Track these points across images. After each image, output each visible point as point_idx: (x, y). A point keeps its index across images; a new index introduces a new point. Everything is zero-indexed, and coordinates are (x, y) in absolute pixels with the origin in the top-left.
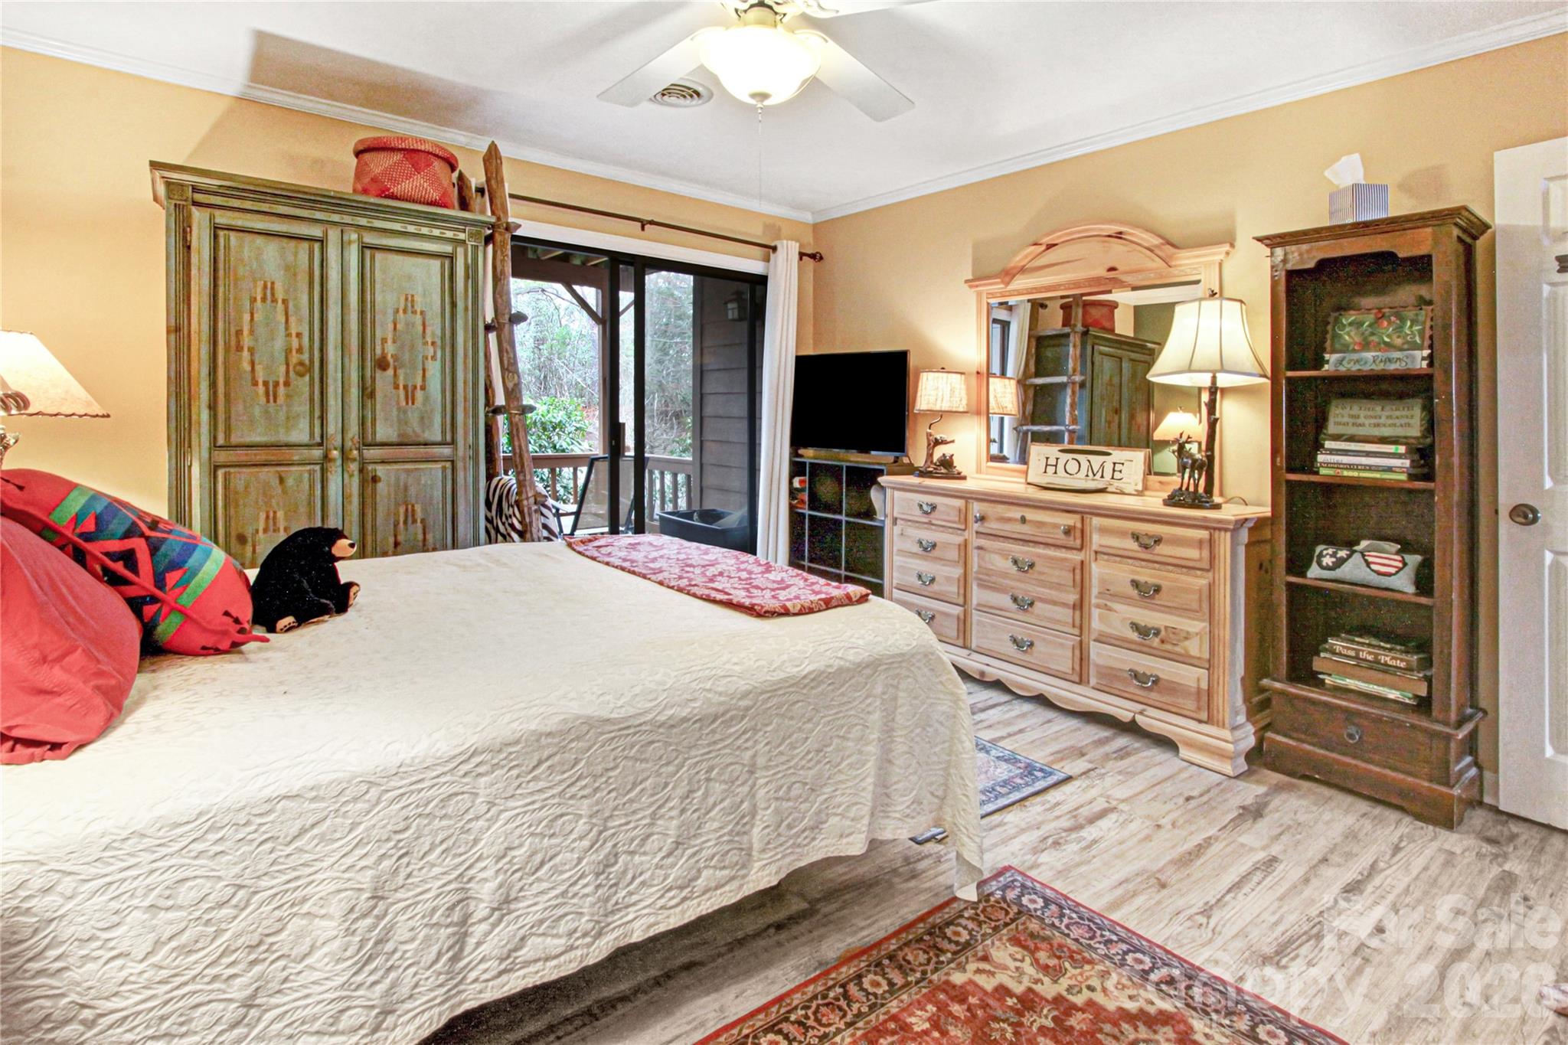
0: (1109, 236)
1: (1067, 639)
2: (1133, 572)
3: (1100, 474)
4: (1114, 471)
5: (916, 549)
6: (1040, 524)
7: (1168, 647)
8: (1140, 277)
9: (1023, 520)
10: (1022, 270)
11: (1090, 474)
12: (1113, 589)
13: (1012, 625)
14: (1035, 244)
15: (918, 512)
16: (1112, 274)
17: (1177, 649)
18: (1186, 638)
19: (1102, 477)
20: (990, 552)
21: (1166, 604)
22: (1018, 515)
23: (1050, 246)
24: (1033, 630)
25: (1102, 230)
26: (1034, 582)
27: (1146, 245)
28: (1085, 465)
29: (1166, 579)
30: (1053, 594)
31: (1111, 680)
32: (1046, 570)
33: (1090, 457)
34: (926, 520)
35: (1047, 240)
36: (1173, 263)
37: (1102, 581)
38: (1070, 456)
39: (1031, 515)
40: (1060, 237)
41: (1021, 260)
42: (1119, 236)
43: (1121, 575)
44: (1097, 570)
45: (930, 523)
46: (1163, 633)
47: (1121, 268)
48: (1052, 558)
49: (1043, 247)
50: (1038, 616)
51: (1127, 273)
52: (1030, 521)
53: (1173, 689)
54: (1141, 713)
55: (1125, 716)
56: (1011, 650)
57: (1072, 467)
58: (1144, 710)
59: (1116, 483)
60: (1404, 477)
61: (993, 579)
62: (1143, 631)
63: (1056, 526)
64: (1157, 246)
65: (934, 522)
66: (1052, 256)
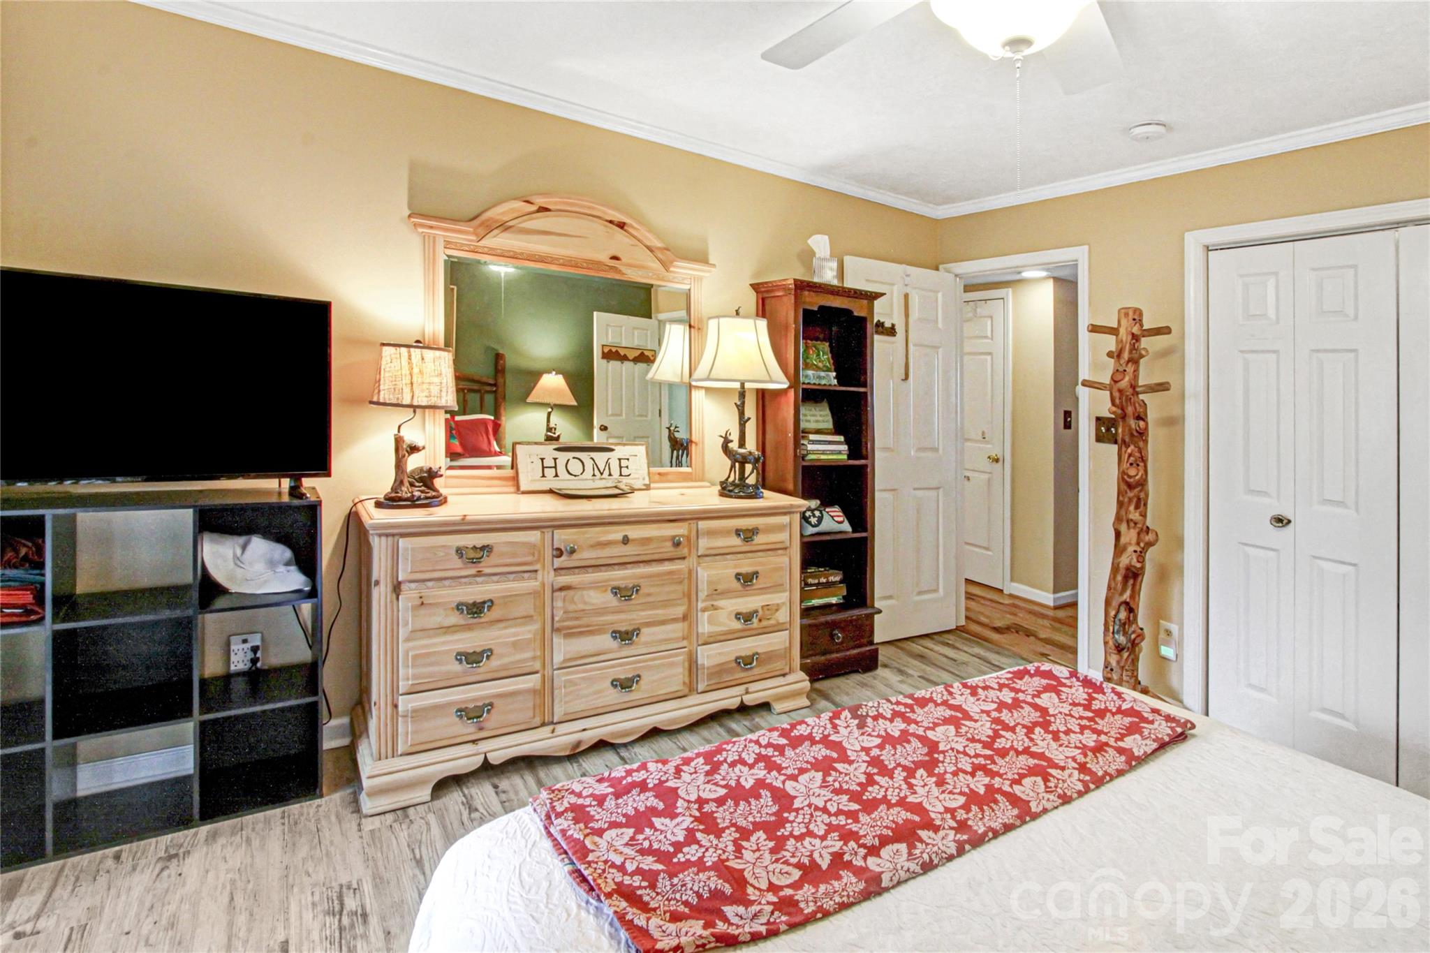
0: (611, 222)
1: (676, 655)
2: (736, 567)
3: (607, 472)
4: (621, 467)
5: (455, 619)
6: (646, 541)
7: (765, 623)
8: (640, 273)
9: (626, 540)
10: (504, 227)
11: (597, 472)
12: (721, 587)
13: (613, 667)
14: (527, 202)
15: (458, 563)
16: (613, 263)
17: (772, 622)
18: (777, 610)
19: (610, 475)
20: (584, 589)
21: (765, 586)
22: (619, 536)
23: (543, 209)
24: (639, 662)
25: (604, 212)
26: (639, 607)
27: (648, 244)
28: (589, 464)
29: (761, 564)
30: (660, 613)
31: (720, 678)
32: (652, 590)
33: (593, 455)
34: (473, 571)
35: (541, 201)
36: (672, 269)
37: (710, 583)
38: (570, 455)
39: (634, 532)
40: (556, 203)
41: (502, 214)
42: (621, 225)
43: (725, 571)
44: (705, 574)
45: (479, 574)
46: (760, 613)
47: (624, 260)
48: (659, 575)
49: (534, 208)
50: (647, 644)
51: (630, 266)
52: (634, 540)
53: (770, 657)
54: (747, 692)
55: (733, 703)
56: (614, 696)
57: (575, 467)
58: (747, 689)
59: (625, 480)
60: (845, 457)
61: (584, 621)
62: (746, 617)
63: (663, 539)
64: (659, 249)
65: (487, 571)
66: (541, 222)
